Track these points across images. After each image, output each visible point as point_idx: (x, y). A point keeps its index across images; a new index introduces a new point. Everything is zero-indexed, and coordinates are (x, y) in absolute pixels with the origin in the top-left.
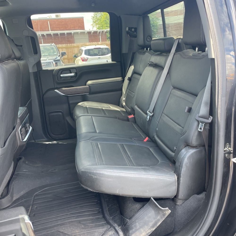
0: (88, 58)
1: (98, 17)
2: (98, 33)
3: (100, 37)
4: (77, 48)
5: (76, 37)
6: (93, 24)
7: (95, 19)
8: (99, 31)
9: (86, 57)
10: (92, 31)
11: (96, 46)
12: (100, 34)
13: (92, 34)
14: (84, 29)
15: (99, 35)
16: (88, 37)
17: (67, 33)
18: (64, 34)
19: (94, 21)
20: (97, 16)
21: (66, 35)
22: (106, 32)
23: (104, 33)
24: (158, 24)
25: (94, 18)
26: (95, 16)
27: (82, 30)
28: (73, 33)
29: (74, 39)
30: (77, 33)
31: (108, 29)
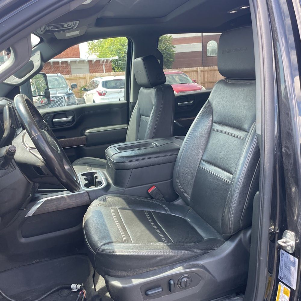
0: (107, 91)
2: (101, 62)
3: (104, 66)
4: (83, 79)
5: (73, 67)
6: (88, 52)
7: (91, 45)
8: (103, 60)
9: (103, 90)
10: (85, 60)
11: (115, 77)
12: (104, 63)
13: (93, 62)
14: (80, 57)
15: (103, 65)
16: (88, 67)
17: (62, 62)
18: (58, 62)
19: (90, 48)
21: (60, 64)
22: (111, 61)
23: (109, 62)
24: (175, 52)
27: (77, 58)
28: (69, 61)
29: (71, 69)
30: (75, 62)
31: (113, 57)
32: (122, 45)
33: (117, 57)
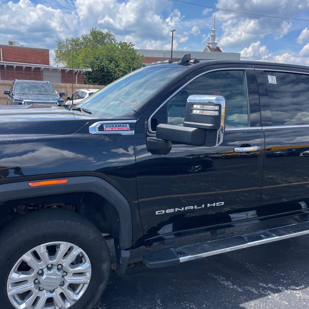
1: (63, 51)
3: (77, 77)
8: (77, 71)
12: (77, 74)
14: (49, 65)
16: (61, 76)
19: (58, 55)
20: (62, 49)
23: (82, 73)
25: (57, 52)
26: (59, 50)
27: (46, 64)
29: (43, 76)
31: (87, 69)
32: (96, 59)
33: (90, 70)
